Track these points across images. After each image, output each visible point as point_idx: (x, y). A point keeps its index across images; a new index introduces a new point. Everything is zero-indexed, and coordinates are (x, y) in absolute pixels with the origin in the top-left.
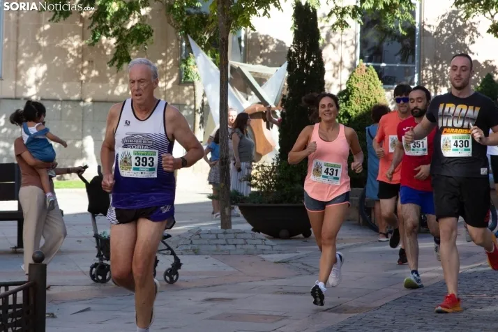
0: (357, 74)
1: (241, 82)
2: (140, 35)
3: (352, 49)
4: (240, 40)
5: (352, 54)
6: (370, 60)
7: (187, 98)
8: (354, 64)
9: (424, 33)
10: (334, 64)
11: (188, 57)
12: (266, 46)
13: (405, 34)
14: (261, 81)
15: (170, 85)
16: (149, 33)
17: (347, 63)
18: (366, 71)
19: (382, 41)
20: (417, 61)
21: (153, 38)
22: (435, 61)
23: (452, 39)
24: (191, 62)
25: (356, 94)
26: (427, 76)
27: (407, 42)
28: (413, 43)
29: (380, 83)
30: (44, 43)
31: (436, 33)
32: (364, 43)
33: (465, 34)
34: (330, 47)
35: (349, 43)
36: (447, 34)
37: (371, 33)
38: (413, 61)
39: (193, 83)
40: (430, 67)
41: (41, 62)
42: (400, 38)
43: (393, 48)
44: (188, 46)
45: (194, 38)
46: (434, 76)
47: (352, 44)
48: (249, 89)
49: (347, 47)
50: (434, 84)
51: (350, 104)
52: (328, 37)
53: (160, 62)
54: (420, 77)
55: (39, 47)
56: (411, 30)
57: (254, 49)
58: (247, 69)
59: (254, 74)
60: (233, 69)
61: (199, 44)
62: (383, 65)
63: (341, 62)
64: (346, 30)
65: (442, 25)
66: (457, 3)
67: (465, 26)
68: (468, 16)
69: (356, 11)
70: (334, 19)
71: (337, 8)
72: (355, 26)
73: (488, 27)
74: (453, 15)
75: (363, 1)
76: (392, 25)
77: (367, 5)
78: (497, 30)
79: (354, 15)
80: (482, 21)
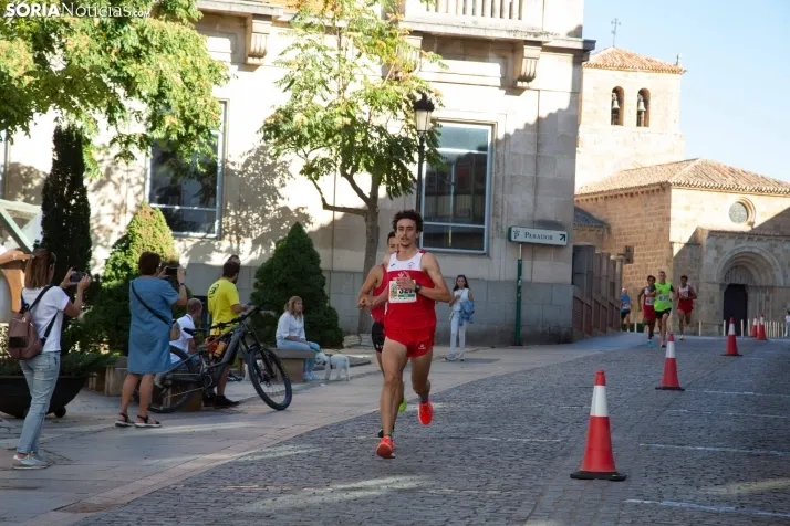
0: (141, 218)
3: (139, 188)
5: (137, 195)
6: (160, 203)
8: (140, 206)
9: (228, 172)
10: (115, 206)
12: (29, 180)
13: (204, 171)
14: (22, 222)
17: (131, 206)
18: (151, 213)
19: (173, 181)
20: (218, 205)
22: (239, 206)
23: (259, 180)
25: (138, 241)
26: (228, 224)
27: (208, 181)
28: (215, 182)
29: (169, 232)
31: (240, 173)
32: (154, 184)
33: (275, 175)
34: (110, 186)
35: (134, 181)
36: (254, 174)
37: (163, 169)
38: (215, 204)
40: (232, 213)
42: (200, 177)
46: (237, 224)
47: (139, 183)
48: (5, 232)
49: (132, 186)
50: (236, 234)
51: (130, 254)
52: (109, 172)
54: (221, 223)
56: (212, 167)
57: (13, 182)
59: (13, 213)
62: (177, 207)
63: (124, 203)
64: (132, 163)
65: (247, 163)
66: (266, 138)
67: (274, 165)
68: (277, 154)
69: (145, 141)
70: (117, 149)
71: (121, 136)
72: (143, 160)
73: (301, 168)
74: (261, 151)
75: (153, 129)
76: (188, 161)
77: (158, 134)
78: (311, 171)
79: (142, 146)
80: (295, 160)
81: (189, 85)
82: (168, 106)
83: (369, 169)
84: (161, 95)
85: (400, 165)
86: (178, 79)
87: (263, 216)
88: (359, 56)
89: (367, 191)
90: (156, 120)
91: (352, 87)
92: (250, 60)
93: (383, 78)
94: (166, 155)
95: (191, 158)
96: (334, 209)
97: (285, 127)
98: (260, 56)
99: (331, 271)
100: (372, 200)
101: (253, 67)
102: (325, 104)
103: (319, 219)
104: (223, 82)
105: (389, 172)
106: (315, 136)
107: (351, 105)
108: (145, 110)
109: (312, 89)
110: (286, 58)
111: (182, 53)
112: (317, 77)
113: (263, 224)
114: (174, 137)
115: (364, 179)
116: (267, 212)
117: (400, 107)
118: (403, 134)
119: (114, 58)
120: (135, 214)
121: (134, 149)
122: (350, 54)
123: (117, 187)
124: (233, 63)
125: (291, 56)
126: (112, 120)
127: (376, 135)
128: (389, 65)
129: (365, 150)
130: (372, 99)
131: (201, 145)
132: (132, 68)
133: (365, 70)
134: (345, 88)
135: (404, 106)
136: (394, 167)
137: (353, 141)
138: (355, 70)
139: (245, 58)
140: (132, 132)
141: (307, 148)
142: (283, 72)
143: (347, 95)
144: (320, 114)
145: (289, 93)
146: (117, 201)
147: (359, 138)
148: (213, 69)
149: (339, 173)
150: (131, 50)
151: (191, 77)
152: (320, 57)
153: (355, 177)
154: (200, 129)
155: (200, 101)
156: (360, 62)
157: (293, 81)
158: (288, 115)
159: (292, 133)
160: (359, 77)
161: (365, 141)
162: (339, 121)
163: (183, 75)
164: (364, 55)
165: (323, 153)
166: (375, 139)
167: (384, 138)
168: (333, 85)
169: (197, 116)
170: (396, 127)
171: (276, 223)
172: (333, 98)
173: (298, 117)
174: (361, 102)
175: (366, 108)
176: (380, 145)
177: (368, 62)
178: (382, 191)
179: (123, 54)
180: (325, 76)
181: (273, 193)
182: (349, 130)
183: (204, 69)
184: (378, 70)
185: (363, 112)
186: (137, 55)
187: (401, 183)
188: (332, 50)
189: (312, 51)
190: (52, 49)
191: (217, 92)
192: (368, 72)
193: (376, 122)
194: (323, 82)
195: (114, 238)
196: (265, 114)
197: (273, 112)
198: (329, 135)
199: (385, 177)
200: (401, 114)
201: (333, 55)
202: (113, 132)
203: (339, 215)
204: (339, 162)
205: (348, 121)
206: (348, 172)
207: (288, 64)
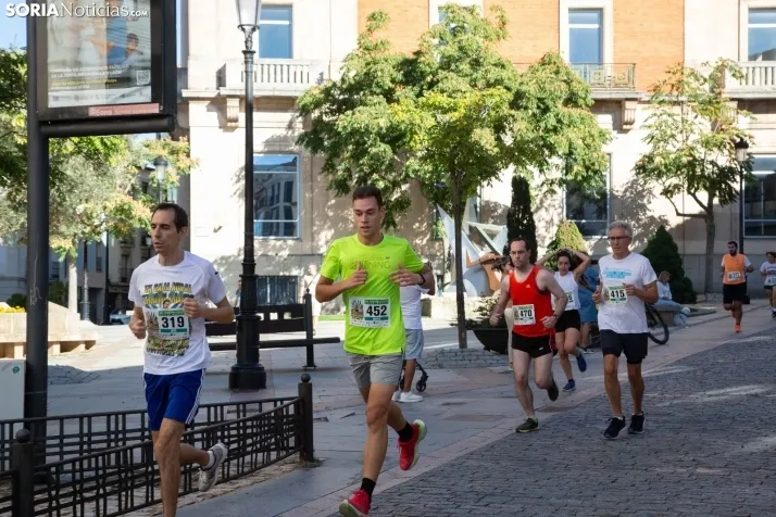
0: (563, 229)
1: (477, 238)
2: (402, 204)
3: (560, 210)
4: (476, 207)
5: (560, 214)
6: (574, 218)
7: (438, 251)
8: (562, 222)
9: (614, 197)
10: (547, 222)
11: (438, 220)
12: (495, 210)
13: (599, 198)
14: (493, 236)
15: (425, 242)
16: (408, 203)
17: (556, 221)
18: (570, 226)
19: (582, 204)
20: (608, 217)
21: (412, 206)
22: (622, 217)
23: (634, 201)
24: (440, 224)
25: (562, 243)
27: (601, 204)
28: (605, 204)
29: (580, 235)
30: (331, 214)
31: (622, 197)
32: (569, 206)
33: (644, 197)
34: (543, 209)
35: (557, 206)
36: (631, 197)
37: (574, 198)
38: (606, 218)
39: (442, 240)
41: (330, 228)
42: (596, 201)
43: (591, 208)
44: (438, 212)
45: (442, 206)
47: (559, 207)
48: (483, 243)
49: (555, 209)
52: (542, 202)
53: (417, 225)
55: (328, 217)
56: (604, 195)
57: (486, 212)
58: (481, 227)
59: (487, 231)
60: (471, 228)
61: (446, 210)
62: (583, 221)
63: (552, 220)
64: (555, 197)
65: (626, 190)
66: (637, 174)
67: (643, 190)
68: (645, 183)
69: (562, 182)
70: (545, 188)
71: (547, 180)
72: (561, 193)
73: (661, 191)
74: (634, 182)
75: (566, 174)
76: (589, 192)
77: (570, 177)
78: (667, 192)
79: (560, 185)
80: (656, 186)
81: (588, 146)
82: (575, 160)
83: (706, 188)
84: (571, 153)
85: (727, 184)
86: (580, 142)
87: (637, 222)
88: (696, 117)
89: (705, 203)
90: (568, 169)
91: (693, 137)
92: (625, 127)
93: (713, 130)
94: (575, 189)
95: (591, 189)
96: (684, 215)
97: (650, 167)
98: (631, 123)
99: (684, 255)
100: (710, 208)
101: (627, 131)
102: (675, 150)
103: (674, 221)
104: (608, 142)
105: (720, 189)
106: (669, 170)
107: (692, 149)
108: (561, 162)
109: (665, 141)
110: (647, 123)
111: (582, 127)
112: (669, 133)
113: (639, 227)
114: (580, 178)
115: (703, 195)
116: (641, 220)
117: (725, 147)
118: (728, 164)
119: (541, 133)
120: (559, 226)
121: (556, 187)
122: (690, 117)
123: (547, 210)
124: (614, 129)
125: (651, 121)
126: (541, 171)
127: (711, 166)
128: (716, 121)
129: (703, 176)
130: (706, 144)
131: (596, 182)
132: (552, 139)
133: (701, 126)
134: (687, 138)
135: (728, 147)
136: (723, 186)
137: (694, 172)
138: (694, 127)
139: (621, 126)
140: (554, 177)
141: (664, 179)
142: (647, 132)
143: (689, 143)
144: (672, 156)
145: (651, 145)
146: (548, 218)
147: (698, 170)
148: (602, 134)
149: (686, 192)
150: (551, 128)
151: (589, 141)
152: (670, 120)
153: (697, 194)
154: (596, 172)
155: (595, 155)
156: (696, 121)
157: (653, 138)
158: (650, 158)
159: (653, 170)
160: (697, 131)
161: (703, 171)
162: (685, 160)
163: (584, 140)
164: (699, 116)
165: (674, 181)
166: (709, 169)
167: (715, 168)
168: (680, 137)
169: (593, 164)
170: (723, 160)
171: (645, 226)
172: (679, 145)
173: (658, 160)
174: (699, 146)
175: (703, 150)
176: (713, 173)
177: (703, 121)
178: (716, 201)
179: (547, 130)
180: (674, 132)
181: (643, 208)
182: (691, 165)
183: (596, 135)
184: (708, 125)
185: (700, 153)
186: (555, 130)
187: (728, 197)
188: (678, 115)
189: (665, 117)
190: (504, 132)
191: (605, 149)
192: (703, 126)
193: (709, 158)
194: (673, 136)
195: (548, 242)
196: (636, 159)
197: (641, 157)
198: (679, 168)
199: (717, 193)
200: (726, 152)
201: (678, 119)
202: (543, 178)
203: (686, 218)
204: (686, 186)
205: (691, 158)
206: (692, 191)
207: (649, 127)
